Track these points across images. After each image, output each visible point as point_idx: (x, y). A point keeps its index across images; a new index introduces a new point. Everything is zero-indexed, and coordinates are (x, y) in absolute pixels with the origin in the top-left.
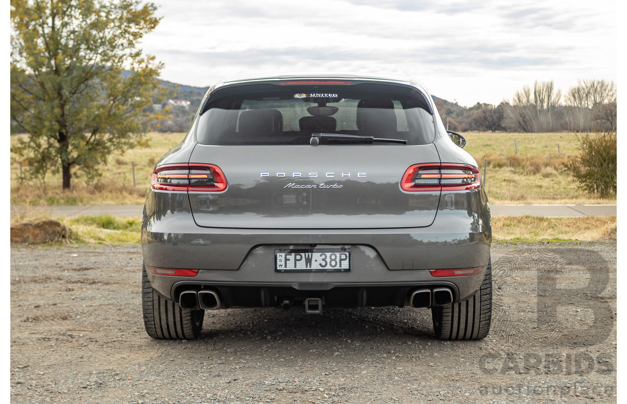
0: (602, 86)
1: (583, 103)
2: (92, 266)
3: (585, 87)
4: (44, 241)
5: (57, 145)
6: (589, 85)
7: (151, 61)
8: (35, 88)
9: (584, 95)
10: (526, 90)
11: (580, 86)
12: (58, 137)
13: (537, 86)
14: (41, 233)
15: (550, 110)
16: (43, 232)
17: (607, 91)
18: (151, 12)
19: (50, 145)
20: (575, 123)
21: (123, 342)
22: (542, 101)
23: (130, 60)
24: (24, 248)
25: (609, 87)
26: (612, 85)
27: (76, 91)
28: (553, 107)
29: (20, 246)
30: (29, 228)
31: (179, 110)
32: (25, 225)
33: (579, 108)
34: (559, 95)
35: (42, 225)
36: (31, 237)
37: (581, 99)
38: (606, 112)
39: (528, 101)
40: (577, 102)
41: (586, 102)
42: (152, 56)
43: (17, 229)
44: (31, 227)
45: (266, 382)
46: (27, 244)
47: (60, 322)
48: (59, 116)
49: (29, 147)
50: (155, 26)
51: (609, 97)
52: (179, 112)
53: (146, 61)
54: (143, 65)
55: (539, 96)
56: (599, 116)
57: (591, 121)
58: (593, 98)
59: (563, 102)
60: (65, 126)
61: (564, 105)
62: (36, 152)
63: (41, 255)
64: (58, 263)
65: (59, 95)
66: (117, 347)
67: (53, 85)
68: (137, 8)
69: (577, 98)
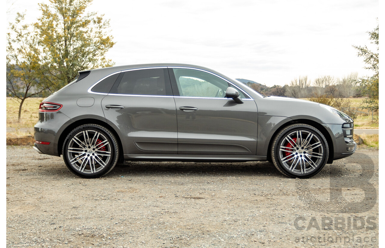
0: (329, 78)
1: (320, 85)
3: (321, 78)
6: (323, 77)
7: (110, 62)
9: (321, 82)
10: (296, 80)
11: (319, 78)
13: (300, 78)
15: (306, 88)
17: (331, 80)
18: (111, 39)
20: (317, 94)
21: (22, 201)
22: (302, 84)
23: (100, 61)
24: (26, 148)
26: (333, 77)
28: (308, 87)
29: (25, 147)
33: (319, 87)
34: (310, 82)
37: (319, 83)
38: (331, 89)
39: (296, 84)
40: (318, 85)
41: (322, 85)
42: (110, 60)
44: (31, 138)
46: (29, 146)
50: (112, 46)
51: (332, 82)
53: (107, 62)
55: (301, 82)
56: (327, 91)
57: (324, 93)
58: (325, 83)
59: (312, 85)
63: (31, 151)
64: (35, 155)
65: (68, 77)
66: (16, 204)
67: (65, 72)
68: (104, 37)
69: (318, 83)
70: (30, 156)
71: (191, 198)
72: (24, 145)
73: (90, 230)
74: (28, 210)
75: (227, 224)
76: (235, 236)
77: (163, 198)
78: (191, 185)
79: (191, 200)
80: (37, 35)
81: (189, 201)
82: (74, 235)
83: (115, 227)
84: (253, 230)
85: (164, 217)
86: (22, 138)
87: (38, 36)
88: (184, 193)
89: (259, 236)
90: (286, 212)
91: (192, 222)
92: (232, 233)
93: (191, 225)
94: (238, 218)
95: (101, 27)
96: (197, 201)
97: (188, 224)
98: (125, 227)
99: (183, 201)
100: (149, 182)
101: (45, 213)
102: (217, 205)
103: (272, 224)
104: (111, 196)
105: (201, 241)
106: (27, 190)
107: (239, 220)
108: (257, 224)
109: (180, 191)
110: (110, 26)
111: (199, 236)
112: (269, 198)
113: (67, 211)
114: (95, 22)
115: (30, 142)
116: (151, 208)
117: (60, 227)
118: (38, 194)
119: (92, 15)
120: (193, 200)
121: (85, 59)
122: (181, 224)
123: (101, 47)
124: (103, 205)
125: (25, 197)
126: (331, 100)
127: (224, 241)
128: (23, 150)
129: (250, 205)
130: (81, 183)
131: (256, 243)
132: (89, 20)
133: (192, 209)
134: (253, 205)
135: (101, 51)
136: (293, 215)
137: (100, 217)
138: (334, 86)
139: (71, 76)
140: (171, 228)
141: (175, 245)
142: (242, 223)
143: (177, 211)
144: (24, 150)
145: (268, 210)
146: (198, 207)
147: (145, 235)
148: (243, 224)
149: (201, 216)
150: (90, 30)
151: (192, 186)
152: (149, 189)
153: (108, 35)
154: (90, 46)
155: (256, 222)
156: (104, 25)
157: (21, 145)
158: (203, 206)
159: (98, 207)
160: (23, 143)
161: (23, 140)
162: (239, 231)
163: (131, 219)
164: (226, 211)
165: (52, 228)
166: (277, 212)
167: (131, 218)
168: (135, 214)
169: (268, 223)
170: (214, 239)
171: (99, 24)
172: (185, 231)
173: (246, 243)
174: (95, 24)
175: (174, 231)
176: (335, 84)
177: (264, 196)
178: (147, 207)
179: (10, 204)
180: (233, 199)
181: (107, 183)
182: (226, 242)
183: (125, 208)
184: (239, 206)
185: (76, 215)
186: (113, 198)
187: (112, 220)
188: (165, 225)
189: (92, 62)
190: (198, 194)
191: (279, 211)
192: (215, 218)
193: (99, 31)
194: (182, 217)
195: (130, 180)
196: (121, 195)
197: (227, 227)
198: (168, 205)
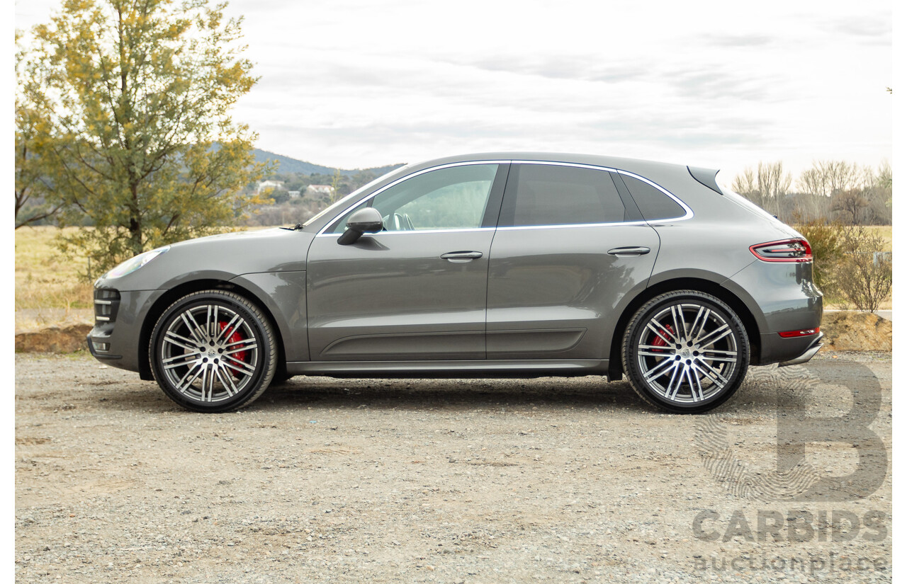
0: (842, 169)
1: (819, 189)
2: (117, 380)
3: (820, 170)
4: (75, 350)
5: (128, 234)
6: (826, 167)
7: (243, 131)
8: (101, 164)
9: (821, 180)
10: (748, 173)
11: (815, 168)
12: (130, 225)
13: (762, 168)
14: (70, 339)
15: (778, 198)
16: (73, 339)
17: (849, 174)
18: (246, 71)
19: (120, 235)
20: (808, 214)
21: (95, 471)
22: (768, 187)
23: (218, 129)
24: (47, 358)
25: (851, 170)
26: (855, 167)
27: (152, 167)
28: (782, 194)
29: (43, 356)
30: (56, 333)
31: (321, 198)
32: (52, 329)
33: (813, 195)
34: (789, 179)
35: (72, 330)
36: (58, 344)
37: (815, 184)
38: (848, 200)
39: (751, 187)
40: (812, 188)
41: (823, 188)
42: (244, 125)
43: (41, 335)
44: (58, 333)
45: (244, 521)
46: (53, 353)
47: (32, 446)
48: (129, 199)
49: (94, 237)
50: (249, 88)
51: (851, 182)
52: (320, 200)
53: (237, 131)
54: (234, 136)
55: (765, 181)
56: (838, 206)
57: (828, 212)
58: (831, 184)
59: (794, 188)
60: (138, 211)
61: (796, 192)
62: (103, 244)
63: (63, 366)
64: (77, 375)
65: (130, 172)
66: (83, 477)
67: (122, 160)
68: (228, 66)
69: (811, 184)
70: (68, 377)
71: (486, 464)
72: (40, 351)
73: (273, 523)
74: (119, 488)
75: (572, 512)
76: (592, 532)
77: (419, 464)
78: (481, 439)
79: (486, 468)
80: (42, 59)
81: (481, 470)
82: (242, 531)
83: (326, 518)
84: (630, 522)
85: (431, 500)
86: (33, 334)
87: (47, 63)
88: (468, 454)
89: (643, 532)
90: (705, 490)
91: (494, 509)
92: (585, 527)
93: (494, 513)
94: (598, 502)
95: (220, 38)
96: (502, 470)
97: (486, 511)
98: (348, 517)
99: (469, 471)
100: (380, 433)
101: (158, 494)
102: (548, 478)
103: (674, 512)
104: (299, 461)
105: (520, 540)
106: (96, 450)
107: (600, 504)
108: (640, 512)
109: (458, 451)
110: (241, 34)
111: (513, 533)
112: (668, 463)
113: (209, 490)
114: (202, 24)
115: (55, 344)
116: (396, 483)
117: (206, 518)
118: (126, 457)
119: (196, 5)
120: (492, 468)
121: (176, 124)
122: (472, 511)
123: (219, 93)
124: (286, 478)
125: (99, 464)
126: (838, 233)
127: (568, 540)
128: (40, 364)
129: (624, 477)
130: (217, 436)
131: (636, 543)
132: (186, 19)
133: (492, 485)
134: (630, 477)
135: (220, 102)
136: (720, 495)
137: (288, 500)
138: (855, 193)
139: (138, 171)
140: (450, 519)
141: (465, 548)
142: (606, 509)
143: (457, 489)
144: (44, 364)
145: (664, 486)
146: (504, 480)
147: (395, 530)
148: (609, 513)
149: (514, 498)
150: (189, 45)
151: (486, 441)
152: (383, 447)
153: (238, 57)
154: (190, 88)
155: (638, 508)
156: (227, 31)
157: (32, 352)
158: (515, 479)
159: (276, 482)
160: (37, 346)
161: (38, 339)
162: (601, 523)
163: (359, 504)
164: (571, 488)
165: (187, 520)
166: (685, 490)
167: (357, 502)
168: (364, 494)
169: (663, 509)
170: (546, 537)
171: (212, 28)
172: (481, 524)
173: (615, 544)
174: (203, 30)
175: (457, 524)
176: (859, 185)
177: (655, 459)
178: (388, 481)
179: (69, 476)
180: (585, 466)
181: (280, 436)
182: (573, 543)
183: (338, 483)
184: (598, 479)
185: (232, 497)
186: (304, 465)
187: (316, 506)
188: (436, 513)
189: (195, 131)
190: (502, 456)
191: (690, 489)
192: (546, 501)
193: (212, 47)
194: (470, 499)
195: (334, 429)
196: (323, 459)
197: (574, 516)
198: (435, 478)
